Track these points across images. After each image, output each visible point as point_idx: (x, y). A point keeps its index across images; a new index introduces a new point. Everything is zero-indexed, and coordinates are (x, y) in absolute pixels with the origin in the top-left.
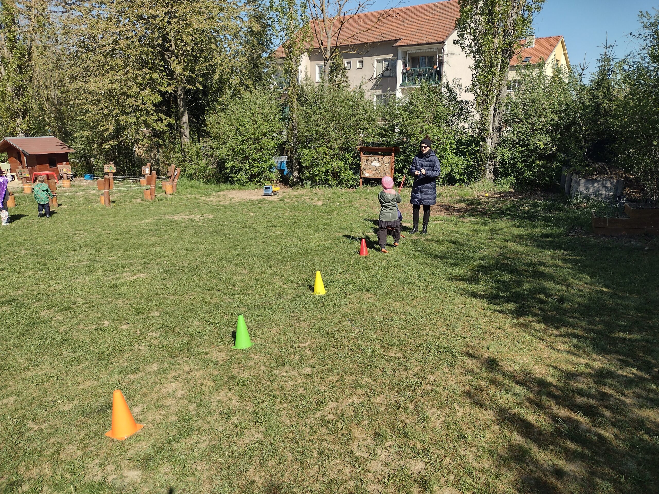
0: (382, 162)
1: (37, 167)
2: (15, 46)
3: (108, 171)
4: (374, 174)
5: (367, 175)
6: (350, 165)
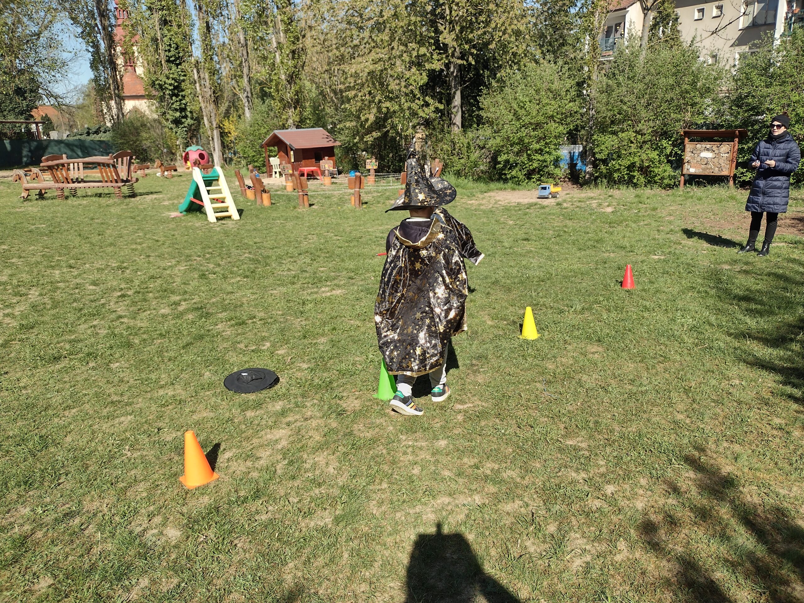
0: (717, 152)
1: (303, 162)
2: (289, 29)
3: (370, 167)
4: (704, 169)
5: (692, 171)
6: (667, 156)
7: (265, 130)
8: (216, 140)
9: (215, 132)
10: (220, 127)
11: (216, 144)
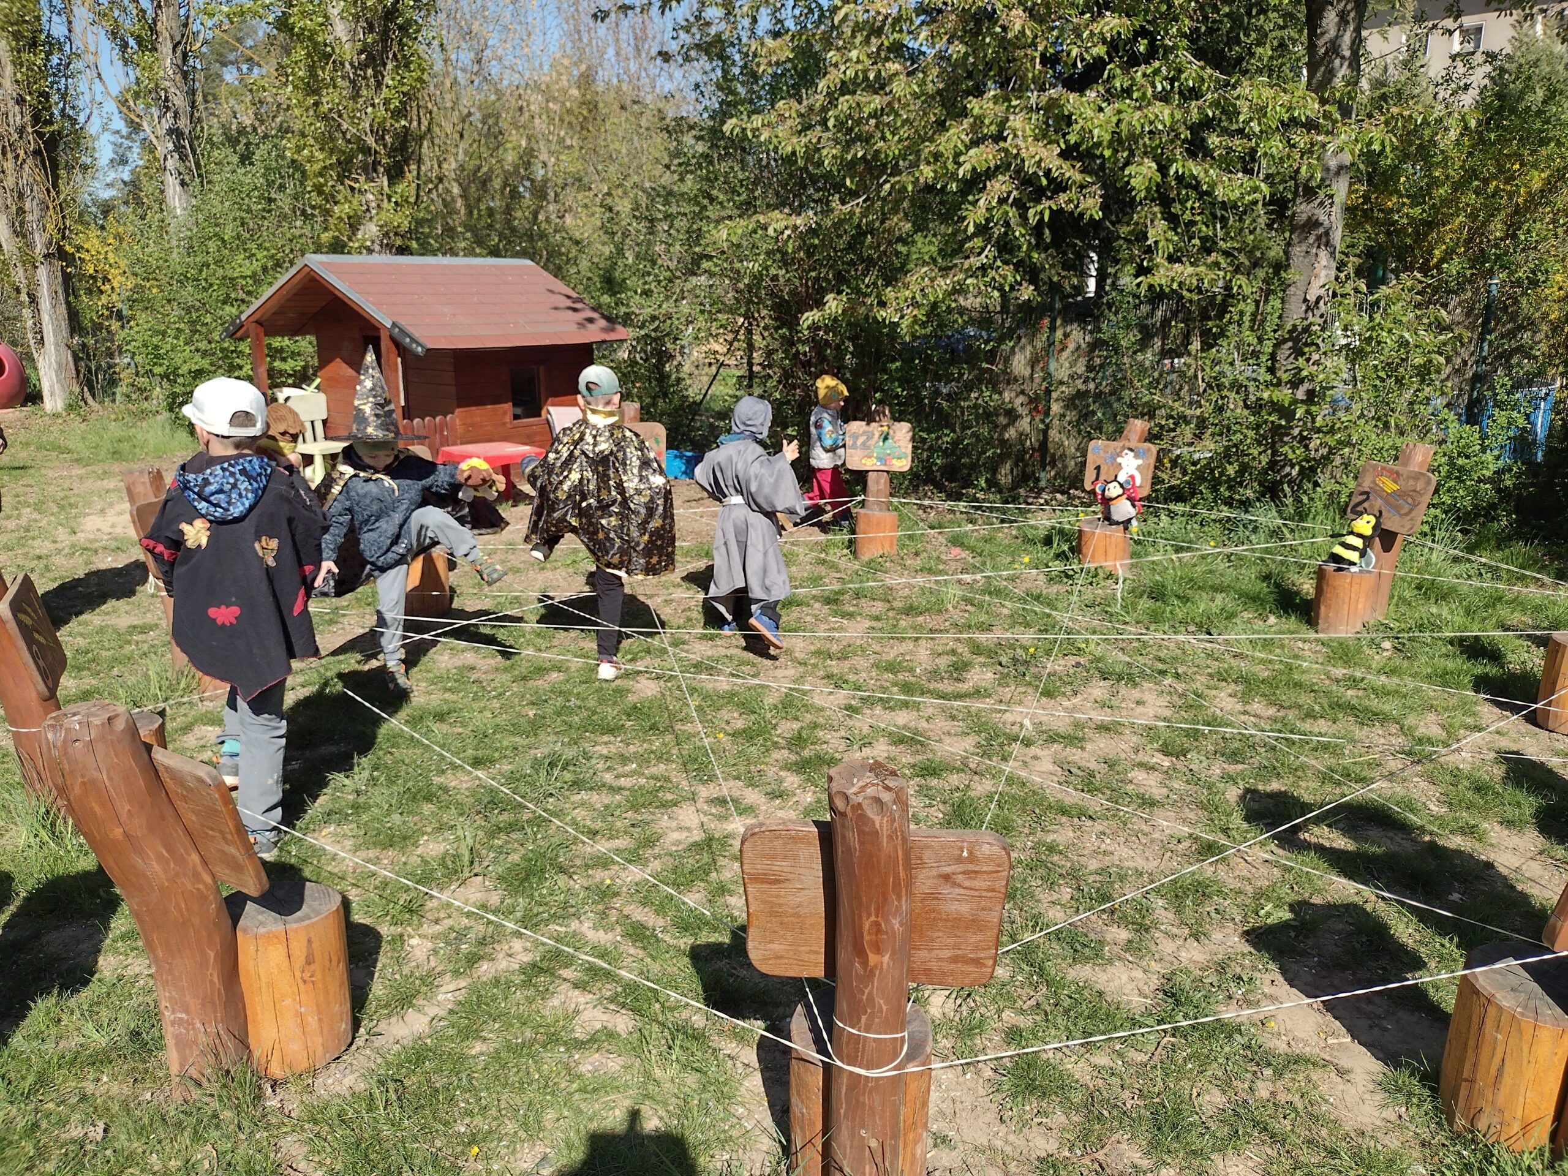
1: (457, 418)
3: (868, 464)
7: (256, 266)
8: (45, 304)
9: (42, 273)
10: (62, 254)
11: (46, 318)
